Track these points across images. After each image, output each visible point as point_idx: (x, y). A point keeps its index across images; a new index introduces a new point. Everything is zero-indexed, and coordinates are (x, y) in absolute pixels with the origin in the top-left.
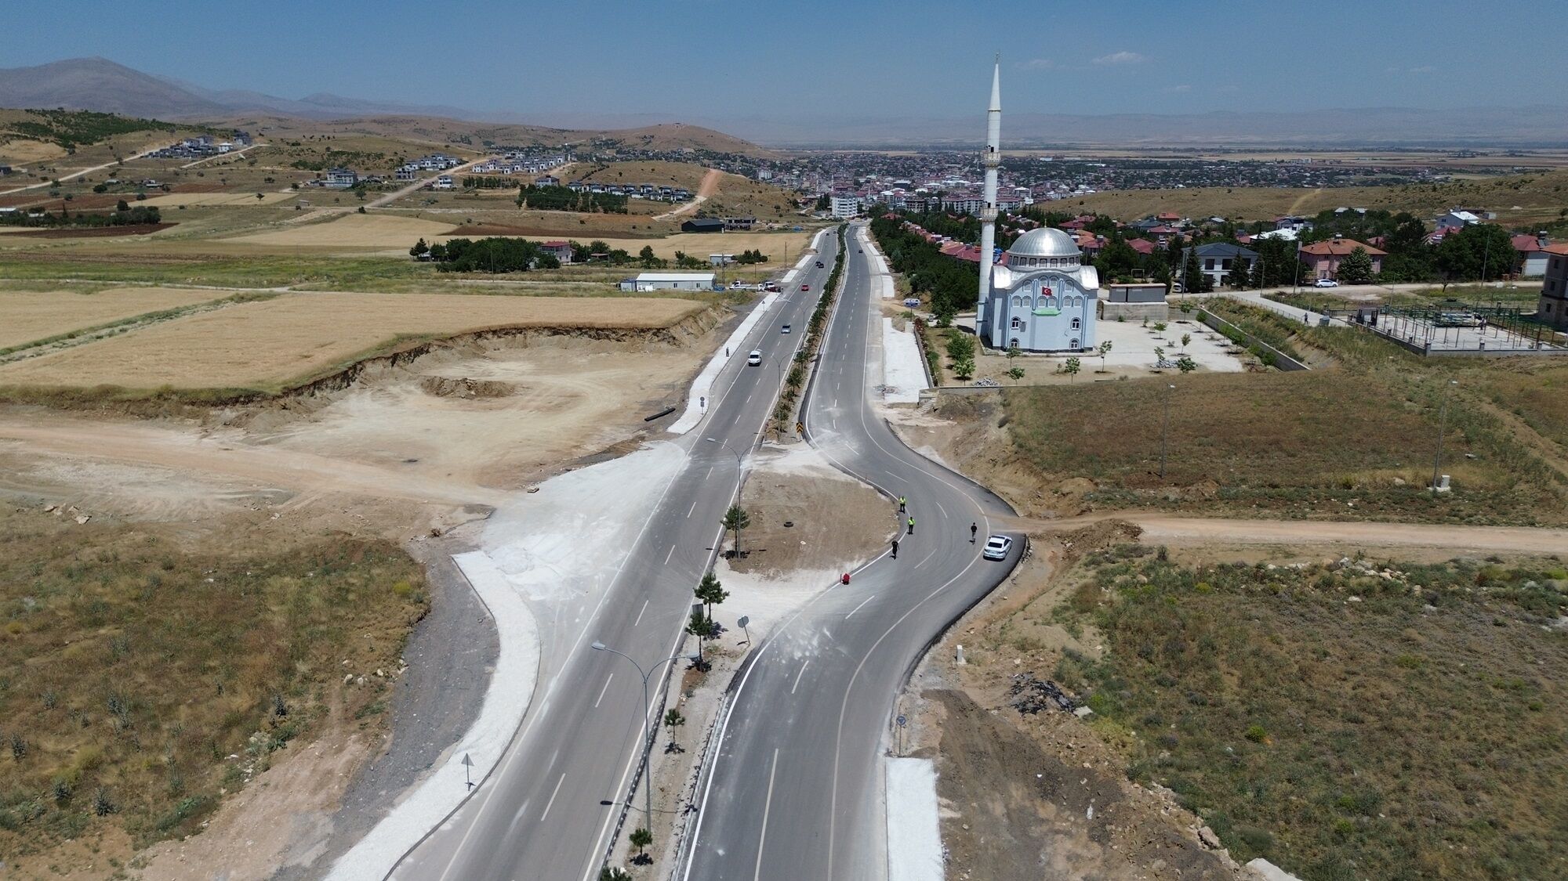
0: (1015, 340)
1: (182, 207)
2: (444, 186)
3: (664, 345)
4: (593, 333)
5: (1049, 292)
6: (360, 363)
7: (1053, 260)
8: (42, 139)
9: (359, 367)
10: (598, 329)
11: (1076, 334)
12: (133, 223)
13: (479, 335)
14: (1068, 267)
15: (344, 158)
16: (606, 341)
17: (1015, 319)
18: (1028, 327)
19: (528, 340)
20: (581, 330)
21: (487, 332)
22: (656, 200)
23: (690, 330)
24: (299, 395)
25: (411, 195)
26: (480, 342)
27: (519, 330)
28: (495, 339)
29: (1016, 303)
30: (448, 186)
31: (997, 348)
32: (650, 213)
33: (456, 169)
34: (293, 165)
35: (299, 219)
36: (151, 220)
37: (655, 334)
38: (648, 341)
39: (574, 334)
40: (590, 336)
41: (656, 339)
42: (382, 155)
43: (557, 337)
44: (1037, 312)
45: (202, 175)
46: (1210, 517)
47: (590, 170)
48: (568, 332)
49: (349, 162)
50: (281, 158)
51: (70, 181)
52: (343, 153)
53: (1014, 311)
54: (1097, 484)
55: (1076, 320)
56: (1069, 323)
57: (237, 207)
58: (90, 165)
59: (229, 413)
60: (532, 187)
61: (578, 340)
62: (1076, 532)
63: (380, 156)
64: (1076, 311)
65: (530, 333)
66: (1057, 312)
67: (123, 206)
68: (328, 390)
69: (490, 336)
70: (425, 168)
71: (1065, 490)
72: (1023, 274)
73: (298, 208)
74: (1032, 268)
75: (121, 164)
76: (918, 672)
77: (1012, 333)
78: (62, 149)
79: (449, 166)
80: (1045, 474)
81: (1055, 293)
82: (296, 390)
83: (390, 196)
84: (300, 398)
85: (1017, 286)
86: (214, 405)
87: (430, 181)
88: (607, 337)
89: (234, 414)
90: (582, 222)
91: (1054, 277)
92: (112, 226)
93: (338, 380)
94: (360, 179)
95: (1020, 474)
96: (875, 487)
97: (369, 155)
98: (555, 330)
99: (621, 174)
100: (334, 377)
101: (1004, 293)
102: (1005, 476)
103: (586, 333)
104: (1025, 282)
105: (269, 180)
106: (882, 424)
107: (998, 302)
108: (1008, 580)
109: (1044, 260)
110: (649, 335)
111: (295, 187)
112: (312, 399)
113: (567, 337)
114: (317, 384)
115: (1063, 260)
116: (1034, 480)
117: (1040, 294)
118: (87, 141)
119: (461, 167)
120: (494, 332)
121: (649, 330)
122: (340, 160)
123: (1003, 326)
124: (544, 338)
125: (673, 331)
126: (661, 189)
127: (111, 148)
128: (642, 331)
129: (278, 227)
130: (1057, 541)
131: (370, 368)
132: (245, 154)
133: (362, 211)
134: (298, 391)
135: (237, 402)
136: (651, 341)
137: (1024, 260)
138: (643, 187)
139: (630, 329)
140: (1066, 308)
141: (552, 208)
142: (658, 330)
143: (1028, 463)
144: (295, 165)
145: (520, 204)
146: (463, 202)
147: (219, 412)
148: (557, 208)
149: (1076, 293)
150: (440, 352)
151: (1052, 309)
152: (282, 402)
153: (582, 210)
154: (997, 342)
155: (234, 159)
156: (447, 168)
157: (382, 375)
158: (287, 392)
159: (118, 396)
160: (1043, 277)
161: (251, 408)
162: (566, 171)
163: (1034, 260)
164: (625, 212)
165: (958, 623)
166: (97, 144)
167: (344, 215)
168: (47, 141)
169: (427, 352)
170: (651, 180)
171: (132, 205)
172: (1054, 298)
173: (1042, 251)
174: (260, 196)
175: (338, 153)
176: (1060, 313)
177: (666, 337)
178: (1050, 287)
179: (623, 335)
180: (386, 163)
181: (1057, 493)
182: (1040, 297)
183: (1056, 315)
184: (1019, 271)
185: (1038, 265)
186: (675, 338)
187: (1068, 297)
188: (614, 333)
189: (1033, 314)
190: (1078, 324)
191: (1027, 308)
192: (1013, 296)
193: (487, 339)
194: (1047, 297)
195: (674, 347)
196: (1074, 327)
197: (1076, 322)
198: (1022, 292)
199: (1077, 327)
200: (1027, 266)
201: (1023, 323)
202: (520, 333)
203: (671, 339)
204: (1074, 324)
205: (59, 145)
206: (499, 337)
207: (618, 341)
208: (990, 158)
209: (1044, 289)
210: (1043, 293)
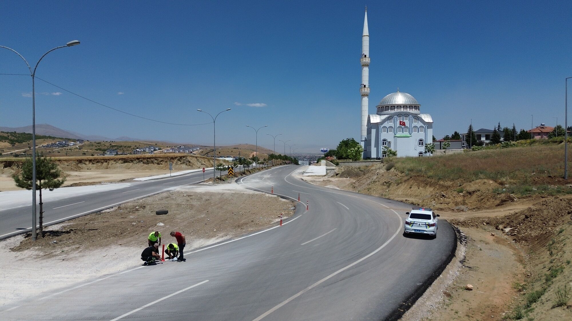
3: (184, 165)
4: (145, 161)
5: (404, 124)
7: (405, 106)
8: (4, 141)
10: (148, 158)
11: (421, 149)
13: (80, 161)
14: (414, 110)
15: (116, 147)
16: (152, 164)
17: (384, 140)
18: (392, 145)
19: (110, 165)
23: (203, 163)
26: (79, 165)
29: (384, 131)
31: (374, 158)
33: (157, 151)
34: (95, 150)
37: (179, 160)
39: (135, 162)
40: (144, 163)
41: (180, 163)
42: (130, 146)
44: (397, 135)
45: (59, 152)
47: (208, 152)
48: (132, 161)
49: (118, 149)
50: (91, 147)
51: (6, 154)
53: (384, 135)
55: (421, 140)
56: (417, 143)
58: (18, 150)
61: (137, 165)
63: (130, 147)
64: (421, 135)
66: (409, 136)
69: (87, 163)
70: (145, 151)
71: (470, 189)
72: (389, 115)
74: (393, 111)
75: (30, 149)
77: (383, 149)
78: (10, 144)
80: (441, 182)
81: (407, 125)
85: (384, 121)
87: (145, 154)
88: (152, 162)
91: (407, 115)
94: (119, 153)
95: (415, 188)
96: (278, 196)
97: (126, 146)
99: (220, 153)
101: (377, 126)
103: (141, 161)
104: (388, 119)
105: (84, 154)
106: (301, 180)
107: (374, 131)
109: (399, 106)
110: (176, 160)
111: (93, 155)
113: (131, 164)
115: (411, 107)
116: (431, 189)
117: (398, 124)
118: (20, 142)
119: (159, 151)
121: (176, 158)
123: (377, 145)
124: (119, 165)
127: (29, 144)
128: (172, 158)
132: (79, 146)
136: (176, 164)
137: (387, 108)
139: (166, 158)
140: (414, 134)
142: (181, 157)
144: (97, 150)
149: (420, 124)
151: (406, 134)
154: (374, 155)
155: (74, 148)
156: (154, 151)
160: (399, 115)
162: (199, 152)
163: (393, 107)
166: (24, 143)
168: (5, 142)
170: (231, 155)
172: (407, 127)
173: (398, 102)
175: (114, 146)
176: (411, 136)
177: (185, 161)
178: (404, 121)
179: (161, 161)
180: (132, 149)
181: (461, 192)
182: (399, 127)
183: (409, 137)
184: (385, 114)
185: (396, 109)
186: (190, 162)
187: (415, 127)
188: (156, 160)
189: (395, 137)
190: (422, 143)
191: (391, 134)
192: (382, 126)
193: (85, 164)
194: (403, 127)
195: (189, 167)
196: (420, 144)
197: (421, 142)
198: (387, 124)
199: (422, 145)
200: (390, 110)
201: (389, 142)
202: (106, 162)
203: (188, 163)
204: (420, 143)
205: (10, 143)
206: (94, 164)
207: (158, 164)
208: (364, 61)
209: (400, 122)
210: (400, 124)
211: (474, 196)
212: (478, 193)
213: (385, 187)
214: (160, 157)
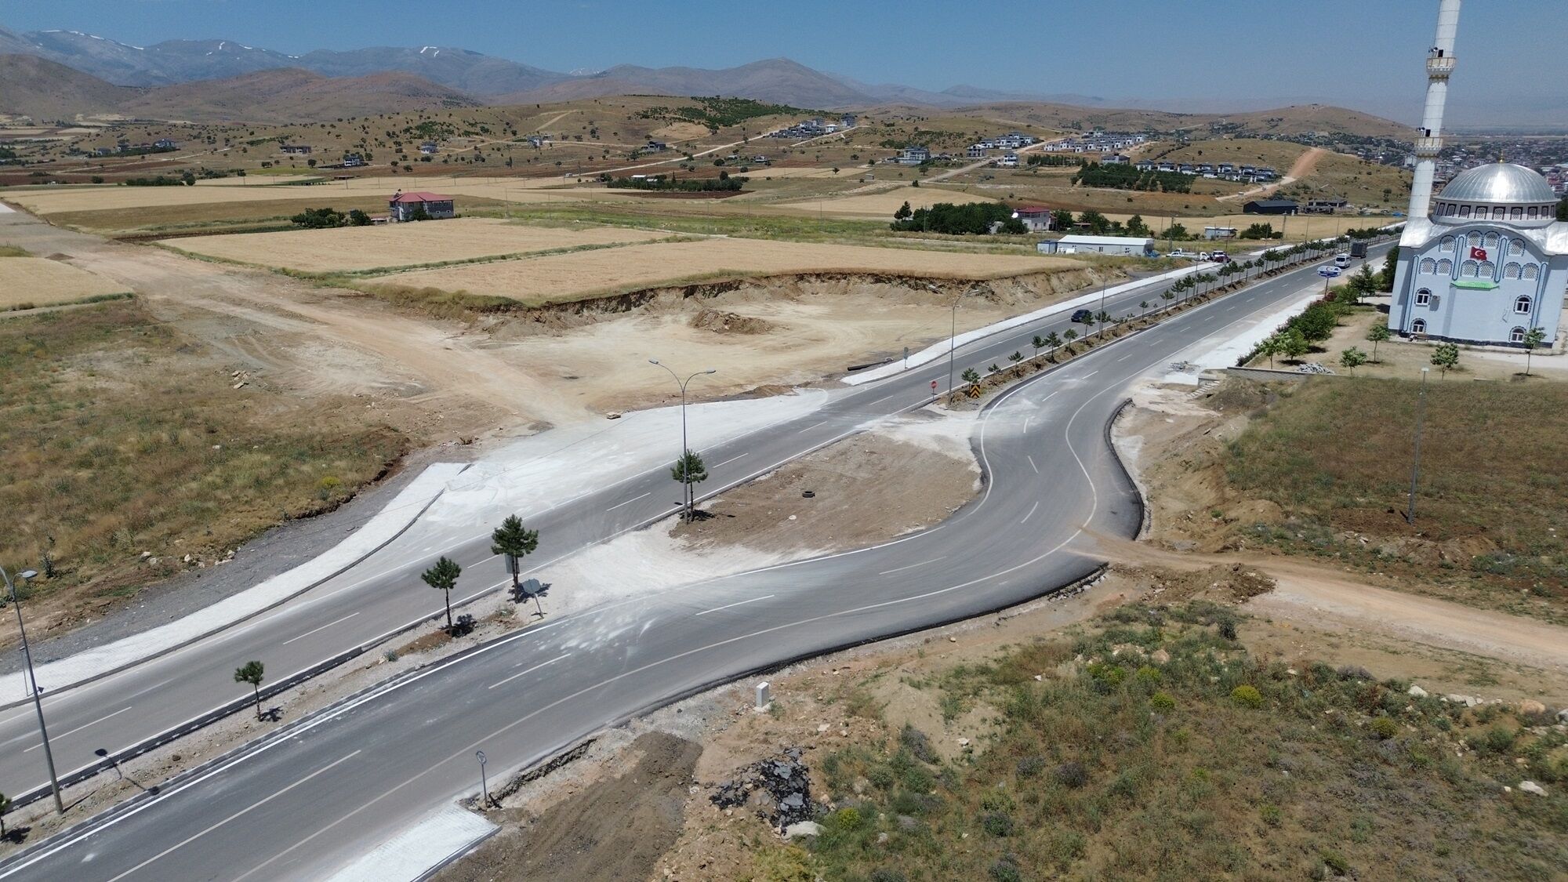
0: (1420, 322)
1: (769, 179)
2: (1008, 163)
3: (981, 300)
4: (912, 282)
5: (1482, 255)
6: (652, 290)
7: (1503, 209)
8: (696, 121)
9: (649, 294)
10: (917, 278)
11: (1523, 321)
12: (719, 189)
13: (801, 277)
14: (1525, 219)
15: (928, 137)
16: (923, 291)
17: (1425, 291)
18: (1443, 305)
19: (851, 287)
20: (903, 278)
21: (811, 275)
22: (1231, 180)
23: (1030, 288)
24: (562, 311)
25: (973, 172)
26: (800, 284)
27: (844, 275)
28: (818, 284)
29: (1427, 270)
30: (1012, 163)
31: (1391, 331)
32: (1218, 193)
33: (1029, 147)
34: (881, 144)
35: (860, 190)
36: (734, 187)
37: (973, 287)
38: (968, 297)
39: (894, 283)
40: (910, 286)
41: (974, 293)
42: (963, 134)
43: (879, 285)
44: (1459, 283)
45: (803, 153)
46: (1422, 593)
47: (1166, 149)
48: (890, 280)
49: (932, 141)
50: (872, 137)
51: (702, 157)
52: (927, 133)
53: (1423, 279)
54: (1287, 515)
55: (1524, 299)
56: (1512, 303)
57: (813, 179)
58: (722, 144)
59: (491, 320)
60: (1095, 164)
62: (1189, 574)
63: (961, 135)
64: (1527, 286)
65: (855, 279)
66: (1493, 285)
67: (724, 176)
68: (599, 311)
69: (813, 279)
70: (998, 147)
71: (1232, 514)
72: (1446, 228)
73: (862, 181)
74: (1463, 219)
75: (746, 143)
76: (681, 705)
77: (1418, 311)
78: (707, 130)
79: (1023, 144)
80: (1228, 489)
81: (1492, 257)
82: (559, 305)
83: (953, 172)
84: (562, 314)
85: (1433, 244)
86: (483, 311)
87: (996, 159)
88: (925, 287)
89: (495, 321)
90: (1130, 200)
91: (1494, 234)
92: (703, 191)
93: (614, 303)
94: (933, 156)
96: (984, 472)
97: (951, 134)
98: (878, 278)
99: (1200, 153)
100: (609, 299)
101: (1411, 252)
103: (906, 282)
104: (1444, 239)
105: (855, 157)
107: (1402, 266)
108: (994, 618)
109: (1486, 208)
110: (968, 287)
111: (872, 163)
112: (577, 317)
113: (887, 286)
114: (584, 303)
115: (1519, 209)
117: (1466, 255)
118: (729, 123)
119: (1034, 146)
120: (818, 276)
121: (969, 281)
122: (920, 140)
123: (1404, 301)
124: (867, 285)
125: (992, 285)
126: (1242, 168)
127: (744, 129)
128: (961, 282)
129: (832, 197)
130: (1147, 583)
131: (662, 297)
132: (845, 135)
133: (916, 184)
134: (562, 306)
135: (498, 309)
136: (968, 294)
137: (1457, 208)
138: (1221, 166)
139: (949, 280)
140: (1508, 280)
141: (1106, 185)
142: (977, 282)
143: (1220, 472)
144: (883, 145)
145: (1074, 181)
146: (1018, 179)
147: (485, 318)
148: (1112, 186)
149: (1527, 258)
150: (751, 290)
151: (1486, 280)
152: (537, 314)
153: (1139, 189)
155: (834, 139)
156: (1021, 146)
157: (672, 305)
158: (548, 306)
160: (1474, 232)
161: (508, 316)
162: (1142, 150)
164: (1187, 192)
165: (835, 656)
166: (735, 126)
167: (897, 188)
168: (699, 123)
169: (737, 288)
170: (1234, 159)
171: (731, 176)
172: (1491, 264)
173: (1490, 196)
174: (836, 170)
175: (924, 133)
176: (1498, 287)
177: (985, 291)
178: (1485, 248)
179: (940, 287)
180: (965, 141)
182: (1467, 262)
183: (1489, 289)
184: (1444, 224)
185: (1472, 215)
187: (1514, 264)
188: (931, 283)
189: (1452, 285)
190: (1526, 305)
191: (1444, 277)
192: (1422, 257)
193: (809, 282)
194: (1479, 262)
195: (992, 303)
196: (1519, 309)
197: (1524, 303)
198: (1437, 253)
199: (1526, 310)
200: (1456, 216)
201: (1436, 297)
202: (845, 278)
204: (1520, 305)
205: (707, 127)
206: (823, 281)
207: (935, 292)
208: (1435, 66)
209: (1474, 250)
210: (1473, 256)
214: (938, 279)
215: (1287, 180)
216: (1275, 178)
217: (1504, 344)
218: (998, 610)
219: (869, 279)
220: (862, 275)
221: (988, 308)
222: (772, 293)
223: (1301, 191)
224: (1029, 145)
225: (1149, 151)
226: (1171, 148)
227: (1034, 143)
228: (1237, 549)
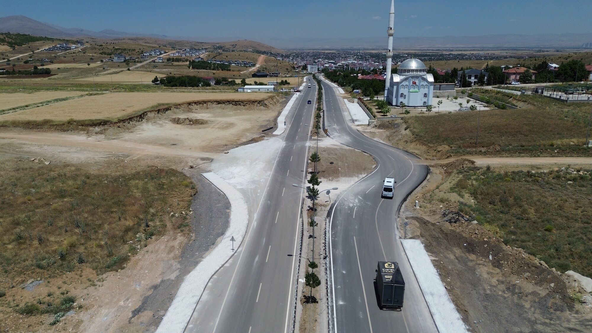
0: (401, 102)
1: (59, 68)
2: (159, 61)
3: (262, 107)
4: (234, 103)
5: (415, 83)
6: (145, 112)
7: (417, 71)
8: (2, 44)
9: (145, 114)
10: (236, 101)
11: (425, 100)
12: (40, 74)
13: (189, 104)
14: (422, 73)
15: (120, 51)
16: (240, 106)
17: (402, 94)
18: (407, 97)
19: (209, 106)
20: (229, 102)
21: (193, 103)
22: (241, 66)
23: (271, 103)
24: (124, 123)
25: (147, 64)
26: (190, 107)
27: (205, 102)
28: (196, 106)
29: (402, 88)
30: (161, 61)
31: (394, 106)
32: (239, 71)
33: (163, 55)
35: (105, 73)
36: (47, 73)
37: (258, 103)
38: (256, 106)
39: (226, 104)
40: (233, 104)
41: (259, 105)
42: (135, 49)
43: (220, 105)
44: (410, 91)
45: (65, 57)
46: (501, 157)
47: (215, 55)
48: (224, 103)
49: (122, 52)
50: (96, 51)
51: (14, 60)
52: (119, 49)
53: (402, 91)
54: (451, 147)
55: (425, 94)
56: (423, 95)
57: (80, 69)
58: (22, 54)
59: (97, 129)
60: (194, 61)
61: (228, 106)
62: (447, 164)
63: (134, 50)
64: (426, 91)
65: (209, 103)
66: (418, 91)
67: (36, 68)
68: (135, 122)
69: (193, 104)
70: (151, 55)
71: (439, 149)
72: (404, 77)
73: (104, 69)
74: (408, 74)
75: (34, 53)
76: (402, 210)
77: (401, 100)
78: (10, 48)
79: (161, 54)
80: (429, 145)
81: (417, 84)
82: (123, 120)
83: (139, 65)
84: (124, 124)
85: (402, 81)
86: (91, 126)
87: (154, 59)
88: (240, 104)
89: (99, 129)
90: (214, 74)
91: (417, 77)
92: (33, 75)
93: (138, 118)
94: (127, 58)
95: (418, 145)
96: (362, 151)
97: (130, 50)
98: (219, 102)
99: (227, 56)
101: (397, 84)
102: (412, 146)
103: (231, 103)
104: (406, 79)
105: (91, 59)
106: (356, 131)
107: (395, 87)
108: (426, 180)
109: (413, 71)
110: (256, 103)
111: (102, 61)
112: (129, 124)
113: (224, 105)
114: (131, 119)
115: (420, 71)
116: (425, 147)
117: (411, 84)
118: (20, 45)
119: (165, 54)
120: (195, 103)
121: (256, 101)
122: (119, 52)
123: (397, 97)
124: (214, 105)
125: (266, 102)
126: (243, 62)
127: (29, 47)
128: (254, 102)
129: (97, 75)
130: (440, 168)
131: (149, 115)
132: (81, 49)
133: (129, 70)
134: (124, 121)
135: (100, 124)
136: (257, 106)
137: (405, 71)
138: (236, 61)
139: (249, 101)
140: (422, 89)
141: (201, 69)
142: (260, 101)
143: (421, 141)
144: (101, 53)
145: (189, 67)
146: (167, 67)
147: (93, 129)
148: (204, 69)
149: (426, 83)
150: (175, 110)
151: (416, 90)
152: (118, 124)
153: (213, 70)
154: (394, 104)
155: (77, 51)
157: (154, 118)
158: (120, 121)
159: (51, 123)
160: (413, 77)
161: (106, 127)
162: (206, 56)
163: (409, 71)
164: (230, 70)
165: (412, 194)
166: (24, 46)
167: (122, 71)
168: (4, 45)
169: (170, 110)
170: (239, 59)
171: (39, 68)
172: (417, 85)
173: (412, 67)
174: (89, 65)
175: (117, 49)
177: (263, 104)
178: (416, 81)
179: (246, 104)
180: (136, 52)
181: (436, 151)
182: (412, 85)
183: (418, 92)
184: (403, 75)
185: (410, 72)
186: (266, 105)
187: (422, 85)
188: (242, 103)
189: (409, 92)
191: (407, 89)
192: (401, 85)
193: (192, 105)
194: (414, 85)
195: (266, 108)
198: (405, 83)
200: (406, 73)
201: (405, 95)
202: (205, 103)
203: (265, 105)
204: (425, 96)
205: (9, 46)
206: (197, 105)
207: (244, 106)
208: (390, 32)
209: (413, 82)
210: (413, 83)
211: (440, 153)
212: (442, 152)
213: (405, 143)
214: (245, 101)
215: (258, 66)
216: (254, 65)
217: (422, 106)
218: (425, 178)
219: (215, 103)
220: (212, 102)
221: (266, 110)
222: (183, 110)
223: (264, 69)
224: (163, 54)
225: (209, 56)
226: (216, 55)
227: (165, 53)
228: (451, 156)
